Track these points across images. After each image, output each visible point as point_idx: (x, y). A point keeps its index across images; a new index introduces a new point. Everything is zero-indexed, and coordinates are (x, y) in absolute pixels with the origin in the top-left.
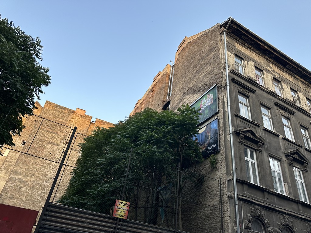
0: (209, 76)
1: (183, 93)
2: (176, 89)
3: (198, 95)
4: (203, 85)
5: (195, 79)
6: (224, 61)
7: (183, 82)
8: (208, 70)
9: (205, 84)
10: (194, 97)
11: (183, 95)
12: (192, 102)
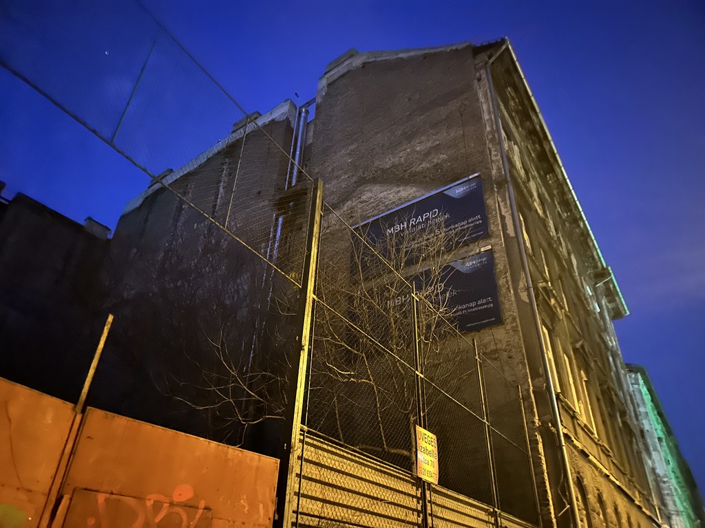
0: (449, 153)
1: (354, 179)
2: (326, 164)
3: (414, 189)
4: (428, 169)
5: (400, 151)
6: (492, 126)
7: (352, 151)
8: (443, 136)
9: (437, 167)
10: (399, 192)
11: (356, 182)
12: (394, 202)
